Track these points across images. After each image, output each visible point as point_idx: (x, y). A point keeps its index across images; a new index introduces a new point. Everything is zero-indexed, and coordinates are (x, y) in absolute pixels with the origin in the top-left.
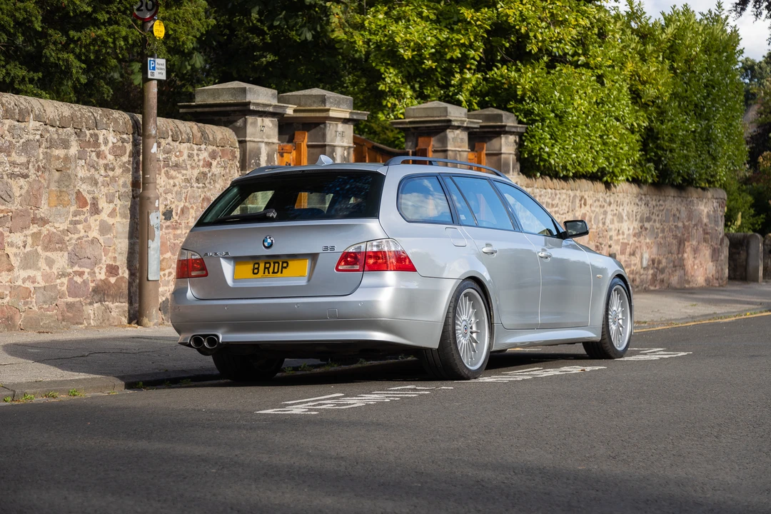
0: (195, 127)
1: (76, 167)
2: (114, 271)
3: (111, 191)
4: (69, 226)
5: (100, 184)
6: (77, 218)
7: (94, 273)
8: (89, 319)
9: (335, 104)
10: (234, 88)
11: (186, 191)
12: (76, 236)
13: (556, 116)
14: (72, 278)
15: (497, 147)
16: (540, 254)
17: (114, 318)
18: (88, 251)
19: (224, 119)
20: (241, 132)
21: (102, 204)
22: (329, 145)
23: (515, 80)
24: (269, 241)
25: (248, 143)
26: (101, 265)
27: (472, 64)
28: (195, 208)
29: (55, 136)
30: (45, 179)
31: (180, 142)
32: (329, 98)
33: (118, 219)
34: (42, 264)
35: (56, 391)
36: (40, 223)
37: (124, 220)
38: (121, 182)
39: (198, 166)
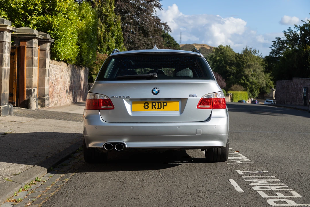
9: (7, 24)
15: (45, 47)
22: (4, 41)
23: (51, 21)
24: (156, 90)
27: (36, 13)
32: (5, 20)
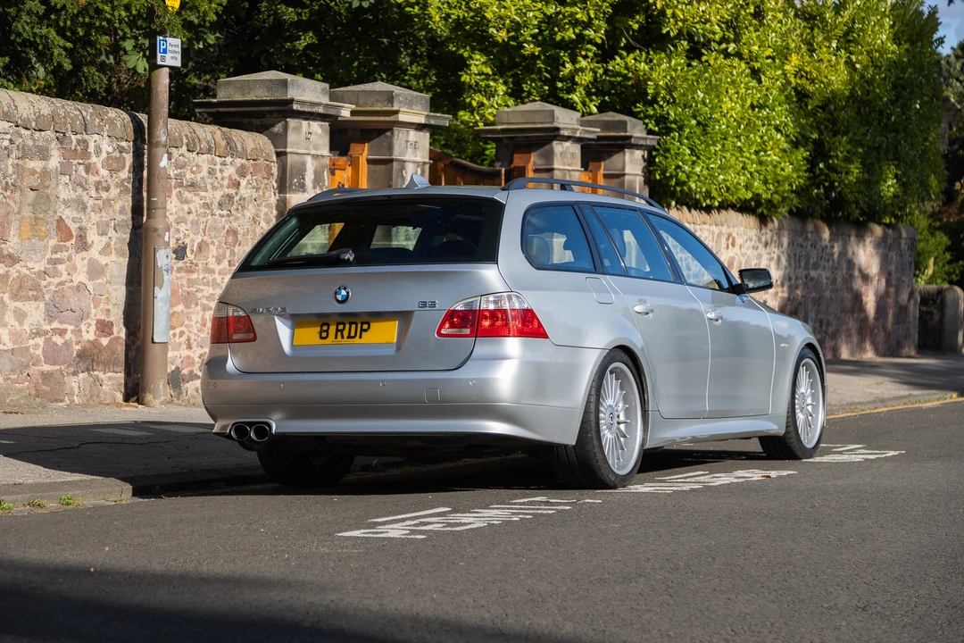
0: (219, 132)
1: (57, 185)
2: (106, 329)
3: (103, 219)
4: (48, 266)
5: (89, 209)
6: (58, 256)
7: (80, 331)
8: (72, 394)
9: (406, 104)
10: (270, 80)
11: (205, 220)
12: (57, 280)
13: (699, 123)
14: (50, 339)
15: (619, 166)
16: (709, 315)
17: (106, 394)
18: (72, 301)
19: (256, 122)
20: (279, 141)
21: (92, 236)
22: (397, 160)
23: (645, 74)
24: (344, 293)
25: (289, 156)
26: (89, 321)
27: (588, 50)
28: (217, 243)
29: (30, 143)
30: (15, 202)
31: (198, 153)
32: (398, 95)
33: (113, 257)
34: (10, 318)
35: (43, 498)
36: (7, 261)
37: (121, 259)
38: (117, 207)
39: (222, 186)
